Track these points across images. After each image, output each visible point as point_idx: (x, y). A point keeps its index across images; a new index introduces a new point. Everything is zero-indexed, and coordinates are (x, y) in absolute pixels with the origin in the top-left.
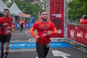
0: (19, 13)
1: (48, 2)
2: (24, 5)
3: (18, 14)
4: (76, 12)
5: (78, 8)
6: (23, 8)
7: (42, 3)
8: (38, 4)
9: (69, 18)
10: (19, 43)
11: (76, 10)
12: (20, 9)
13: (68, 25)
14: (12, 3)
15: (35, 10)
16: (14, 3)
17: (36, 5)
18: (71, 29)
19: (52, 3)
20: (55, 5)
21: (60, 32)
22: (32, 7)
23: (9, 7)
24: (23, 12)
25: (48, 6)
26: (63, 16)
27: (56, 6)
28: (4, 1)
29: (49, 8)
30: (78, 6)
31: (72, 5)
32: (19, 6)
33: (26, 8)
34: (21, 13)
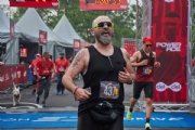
0: (75, 40)
1: (146, 13)
2: (88, 20)
3: (72, 42)
6: (83, 27)
7: (132, 15)
8: (122, 17)
12: (78, 30)
17: (116, 20)
19: (156, 15)
20: (164, 20)
21: (176, 87)
23: (52, 25)
24: (84, 38)
25: (146, 24)
26: (184, 47)
27: (167, 24)
29: (149, 27)
32: (75, 24)
34: (79, 41)
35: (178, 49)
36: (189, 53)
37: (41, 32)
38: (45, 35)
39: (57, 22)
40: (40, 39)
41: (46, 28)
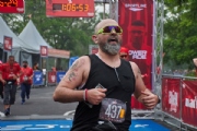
0: (42, 47)
2: (55, 27)
3: (38, 48)
4: (182, 47)
5: (188, 36)
6: (51, 34)
8: (90, 25)
9: (166, 60)
10: (39, 121)
11: (183, 41)
12: (46, 37)
13: (164, 78)
14: (25, 23)
15: (82, 39)
16: (30, 23)
17: (84, 27)
18: (170, 89)
20: (130, 28)
22: (74, 33)
23: (17, 31)
24: (51, 44)
26: (149, 55)
27: (134, 32)
28: (4, 18)
30: (187, 31)
31: (174, 29)
32: (42, 30)
33: (59, 34)
34: (46, 47)
35: (144, 57)
36: (154, 61)
37: (6, 38)
38: (10, 40)
39: (23, 28)
40: (4, 45)
41: (11, 34)
